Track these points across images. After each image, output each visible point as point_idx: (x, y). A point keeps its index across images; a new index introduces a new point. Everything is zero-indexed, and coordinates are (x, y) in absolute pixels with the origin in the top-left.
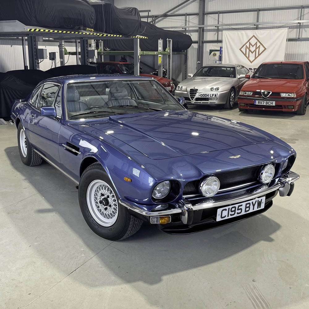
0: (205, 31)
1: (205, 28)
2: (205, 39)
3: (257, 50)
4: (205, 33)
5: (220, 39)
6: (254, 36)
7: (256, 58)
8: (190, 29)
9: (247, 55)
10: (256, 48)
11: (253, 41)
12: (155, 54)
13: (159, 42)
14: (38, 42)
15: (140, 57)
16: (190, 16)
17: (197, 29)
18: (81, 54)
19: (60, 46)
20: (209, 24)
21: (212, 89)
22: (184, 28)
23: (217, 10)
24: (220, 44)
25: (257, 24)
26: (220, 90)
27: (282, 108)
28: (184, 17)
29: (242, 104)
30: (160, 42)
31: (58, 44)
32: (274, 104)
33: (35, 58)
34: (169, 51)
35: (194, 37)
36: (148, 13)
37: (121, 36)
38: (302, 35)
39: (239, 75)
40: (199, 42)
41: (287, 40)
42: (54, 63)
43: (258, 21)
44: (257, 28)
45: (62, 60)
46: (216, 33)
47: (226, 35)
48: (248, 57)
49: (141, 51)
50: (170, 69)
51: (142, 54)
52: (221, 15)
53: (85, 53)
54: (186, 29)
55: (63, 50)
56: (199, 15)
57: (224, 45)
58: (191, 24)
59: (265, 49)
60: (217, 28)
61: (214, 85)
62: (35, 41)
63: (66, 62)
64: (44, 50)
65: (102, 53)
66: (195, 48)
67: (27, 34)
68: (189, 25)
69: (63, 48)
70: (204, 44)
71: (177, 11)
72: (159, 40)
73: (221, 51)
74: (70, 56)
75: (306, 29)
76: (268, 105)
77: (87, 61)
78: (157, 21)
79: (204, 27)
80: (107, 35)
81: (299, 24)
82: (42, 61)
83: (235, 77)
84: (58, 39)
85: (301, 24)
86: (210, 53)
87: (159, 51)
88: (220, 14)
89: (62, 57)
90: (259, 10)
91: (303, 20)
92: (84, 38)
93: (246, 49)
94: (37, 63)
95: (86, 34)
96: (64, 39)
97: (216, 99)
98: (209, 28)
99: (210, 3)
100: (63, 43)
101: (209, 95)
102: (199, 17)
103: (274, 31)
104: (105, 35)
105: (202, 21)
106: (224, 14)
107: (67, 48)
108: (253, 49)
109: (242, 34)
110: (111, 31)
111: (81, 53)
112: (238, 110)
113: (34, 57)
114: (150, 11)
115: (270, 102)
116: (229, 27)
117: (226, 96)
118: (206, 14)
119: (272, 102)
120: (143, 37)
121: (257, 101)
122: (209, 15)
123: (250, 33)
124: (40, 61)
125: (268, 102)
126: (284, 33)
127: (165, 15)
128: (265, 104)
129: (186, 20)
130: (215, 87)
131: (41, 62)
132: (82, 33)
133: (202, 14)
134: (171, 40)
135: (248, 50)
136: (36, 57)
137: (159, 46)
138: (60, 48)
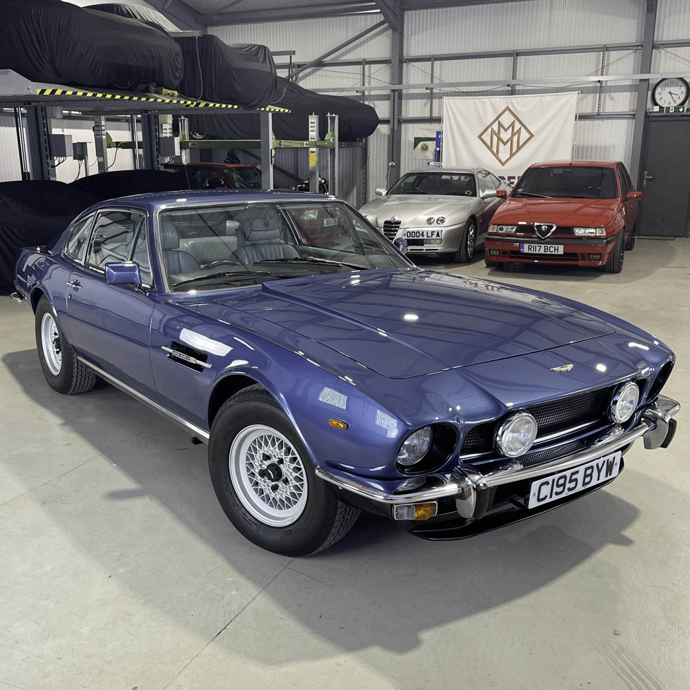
0: (403, 97)
1: (404, 92)
2: (404, 115)
3: (515, 138)
4: (403, 101)
5: (435, 114)
6: (508, 109)
7: (512, 155)
8: (373, 93)
9: (495, 149)
10: (513, 135)
11: (507, 119)
12: (305, 146)
13: (310, 121)
14: (52, 120)
15: (273, 152)
16: (372, 66)
17: (388, 93)
18: (144, 146)
19: (97, 129)
20: (412, 82)
21: (429, 221)
22: (361, 92)
23: (428, 54)
24: (436, 127)
25: (514, 82)
26: (447, 222)
27: (578, 260)
28: (359, 68)
29: (495, 252)
30: (313, 120)
31: (92, 124)
32: (561, 250)
33: (47, 155)
34: (331, 141)
35: (383, 110)
36: (291, 57)
37: (236, 107)
38: (604, 107)
39: (483, 191)
40: (391, 122)
41: (576, 116)
42: (83, 167)
43: (514, 77)
44: (513, 92)
45: (101, 159)
46: (427, 102)
47: (451, 108)
48: (496, 152)
49: (276, 139)
50: (334, 178)
51: (278, 146)
52: (437, 63)
53: (153, 144)
54: (363, 94)
55: (104, 137)
56: (390, 63)
57: (445, 127)
58: (374, 84)
59: (532, 136)
60: (429, 91)
61: (434, 212)
62: (45, 117)
63: (110, 163)
64: (65, 138)
65: (190, 144)
66: (384, 134)
67: (27, 101)
68: (370, 84)
69: (104, 132)
70: (403, 126)
71: (343, 55)
72: (310, 116)
73: (438, 140)
74: (120, 150)
75: (612, 94)
76: (548, 253)
77: (158, 161)
78: (301, 75)
79: (401, 90)
80: (207, 105)
81: (599, 84)
82: (63, 161)
83: (474, 195)
84: (92, 113)
85: (603, 85)
86: (415, 146)
87: (310, 140)
88: (435, 62)
89: (100, 152)
90: (516, 54)
91: (607, 74)
92: (149, 112)
93: (492, 136)
94: (50, 165)
95: (163, 101)
96: (105, 113)
97: (438, 241)
98: (412, 91)
99: (413, 37)
100: (103, 123)
101: (425, 234)
102: (392, 67)
103: (548, 97)
104: (202, 105)
105: (398, 77)
106: (443, 62)
107: (110, 132)
108: (505, 136)
109: (483, 103)
110: (215, 97)
111: (144, 144)
112: (483, 263)
113: (44, 153)
114: (294, 53)
115: (554, 246)
116: (453, 89)
117: (458, 236)
118: (405, 62)
119: (556, 246)
120: (282, 110)
121: (526, 246)
122: (412, 63)
123: (501, 102)
124: (56, 163)
125: (549, 246)
126: (569, 103)
127: (319, 64)
128: (542, 251)
129: (364, 75)
130: (436, 217)
131: (59, 164)
132: (155, 100)
133: (398, 61)
134: (337, 116)
135: (495, 139)
136: (48, 153)
137: (310, 129)
138: (97, 133)
